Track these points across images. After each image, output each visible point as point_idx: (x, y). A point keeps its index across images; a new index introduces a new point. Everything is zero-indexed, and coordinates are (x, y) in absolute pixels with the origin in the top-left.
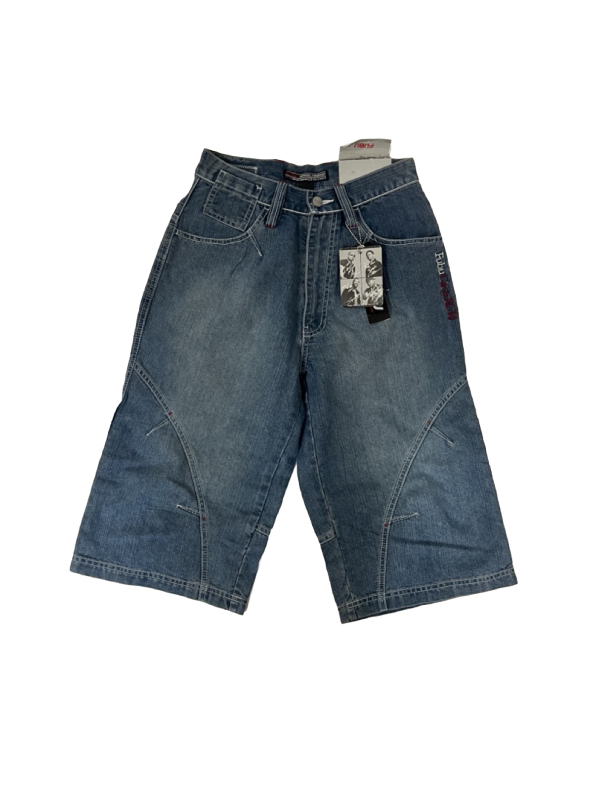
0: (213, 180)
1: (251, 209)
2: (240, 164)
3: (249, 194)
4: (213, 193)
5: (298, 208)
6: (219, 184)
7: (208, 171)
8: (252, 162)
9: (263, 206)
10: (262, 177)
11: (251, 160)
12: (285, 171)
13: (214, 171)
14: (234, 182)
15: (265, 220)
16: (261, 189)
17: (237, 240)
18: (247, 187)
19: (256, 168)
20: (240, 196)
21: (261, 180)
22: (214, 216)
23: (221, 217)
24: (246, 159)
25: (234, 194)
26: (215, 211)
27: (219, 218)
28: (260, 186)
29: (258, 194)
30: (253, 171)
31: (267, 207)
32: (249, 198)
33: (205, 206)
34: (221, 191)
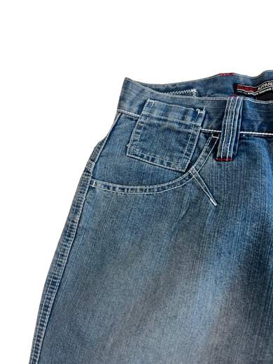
0: (139, 112)
1: (193, 140)
2: (172, 90)
3: (188, 120)
4: (140, 128)
5: (265, 128)
6: (146, 116)
7: (132, 103)
8: (189, 86)
9: (210, 134)
10: (203, 98)
11: (187, 83)
12: (235, 86)
13: (140, 102)
14: (166, 111)
15: (215, 151)
16: (203, 112)
17: (174, 185)
18: (186, 113)
19: (194, 91)
20: (176, 126)
21: (203, 102)
22: (142, 156)
23: (151, 157)
24: (180, 84)
25: (167, 124)
26: (144, 150)
27: (148, 158)
28: (202, 109)
29: (201, 120)
30: (192, 94)
31: (216, 134)
32: (187, 127)
33: (129, 145)
34: (150, 125)
